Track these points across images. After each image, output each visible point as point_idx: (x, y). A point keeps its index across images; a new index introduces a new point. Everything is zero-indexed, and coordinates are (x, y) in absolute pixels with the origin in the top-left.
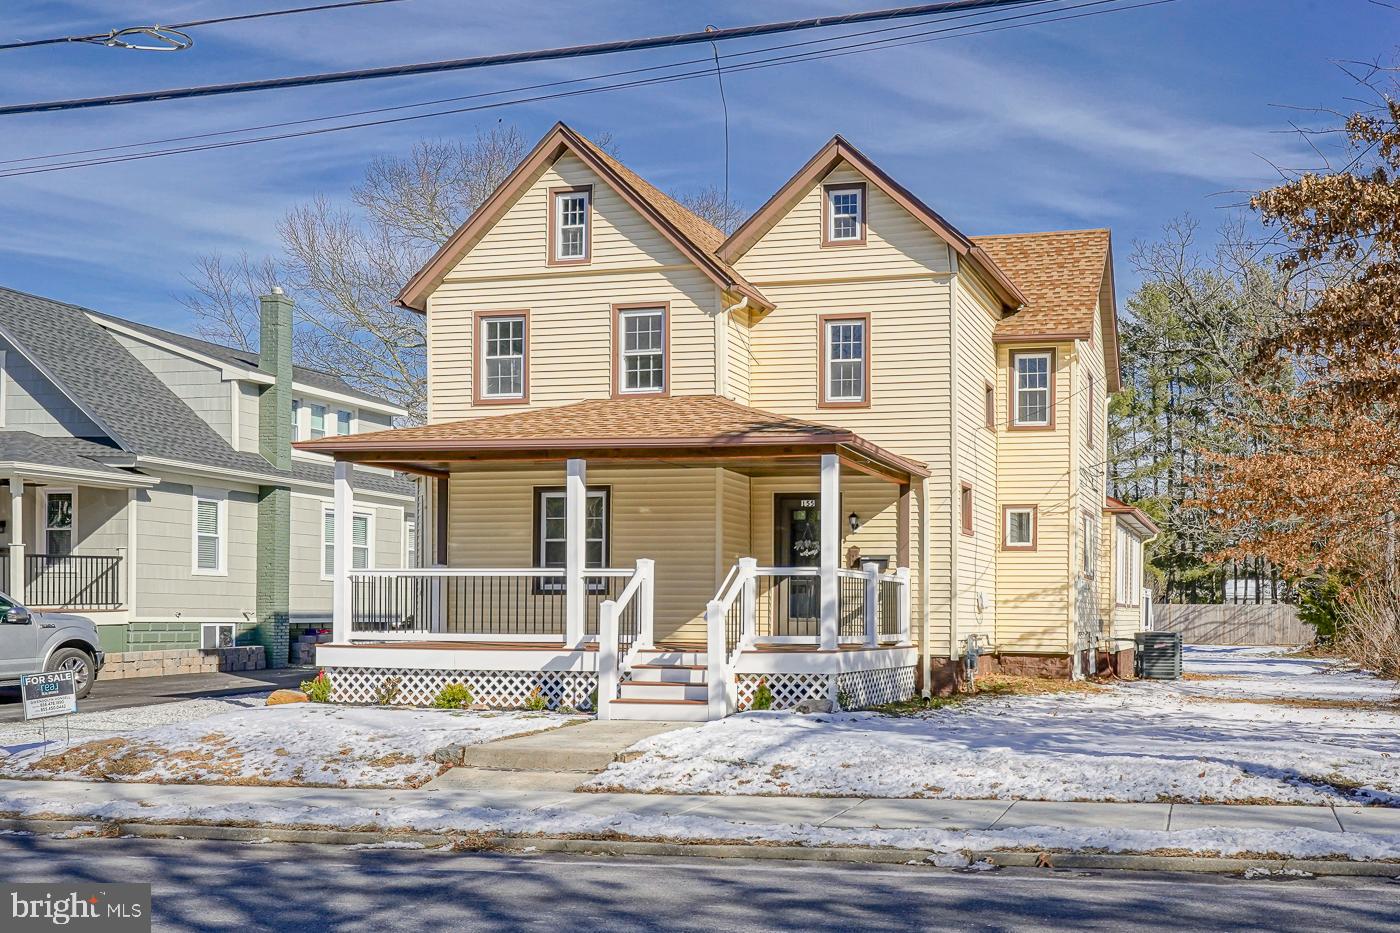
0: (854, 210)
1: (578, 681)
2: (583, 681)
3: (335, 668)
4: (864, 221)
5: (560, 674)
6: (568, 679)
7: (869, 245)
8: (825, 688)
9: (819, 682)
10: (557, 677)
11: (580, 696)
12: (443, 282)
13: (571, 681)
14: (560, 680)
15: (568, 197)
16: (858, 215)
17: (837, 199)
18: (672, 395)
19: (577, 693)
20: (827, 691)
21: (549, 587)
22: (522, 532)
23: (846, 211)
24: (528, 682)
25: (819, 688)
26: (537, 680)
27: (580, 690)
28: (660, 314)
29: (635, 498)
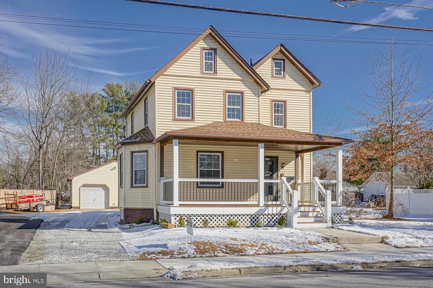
0: (281, 67)
1: (264, 217)
2: (266, 217)
3: (175, 215)
4: (284, 71)
5: (258, 215)
6: (262, 216)
7: (286, 79)
8: (341, 217)
9: (339, 215)
10: (257, 216)
11: (265, 222)
12: (162, 75)
13: (262, 217)
14: (258, 217)
15: (207, 51)
16: (282, 69)
17: (275, 63)
18: (245, 122)
19: (264, 221)
20: (341, 218)
21: (202, 185)
22: (192, 166)
23: (278, 67)
24: (248, 218)
25: (339, 217)
26: (251, 217)
27: (265, 220)
28: (240, 95)
29: (232, 156)
